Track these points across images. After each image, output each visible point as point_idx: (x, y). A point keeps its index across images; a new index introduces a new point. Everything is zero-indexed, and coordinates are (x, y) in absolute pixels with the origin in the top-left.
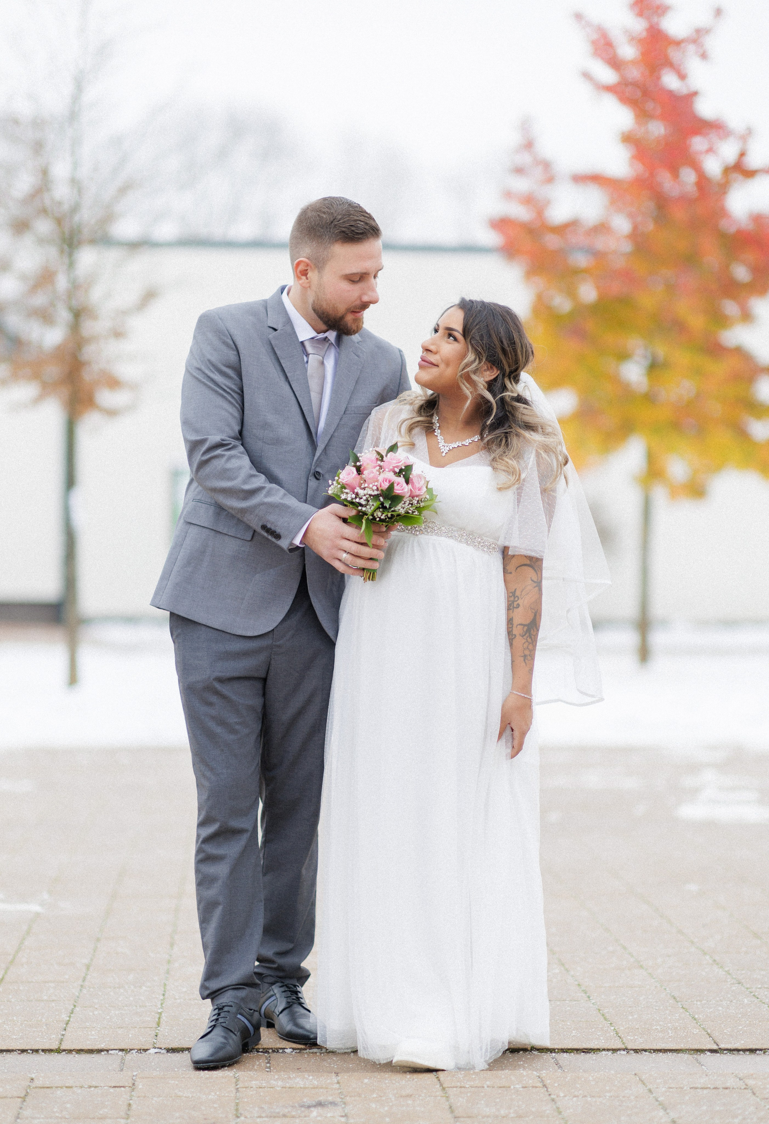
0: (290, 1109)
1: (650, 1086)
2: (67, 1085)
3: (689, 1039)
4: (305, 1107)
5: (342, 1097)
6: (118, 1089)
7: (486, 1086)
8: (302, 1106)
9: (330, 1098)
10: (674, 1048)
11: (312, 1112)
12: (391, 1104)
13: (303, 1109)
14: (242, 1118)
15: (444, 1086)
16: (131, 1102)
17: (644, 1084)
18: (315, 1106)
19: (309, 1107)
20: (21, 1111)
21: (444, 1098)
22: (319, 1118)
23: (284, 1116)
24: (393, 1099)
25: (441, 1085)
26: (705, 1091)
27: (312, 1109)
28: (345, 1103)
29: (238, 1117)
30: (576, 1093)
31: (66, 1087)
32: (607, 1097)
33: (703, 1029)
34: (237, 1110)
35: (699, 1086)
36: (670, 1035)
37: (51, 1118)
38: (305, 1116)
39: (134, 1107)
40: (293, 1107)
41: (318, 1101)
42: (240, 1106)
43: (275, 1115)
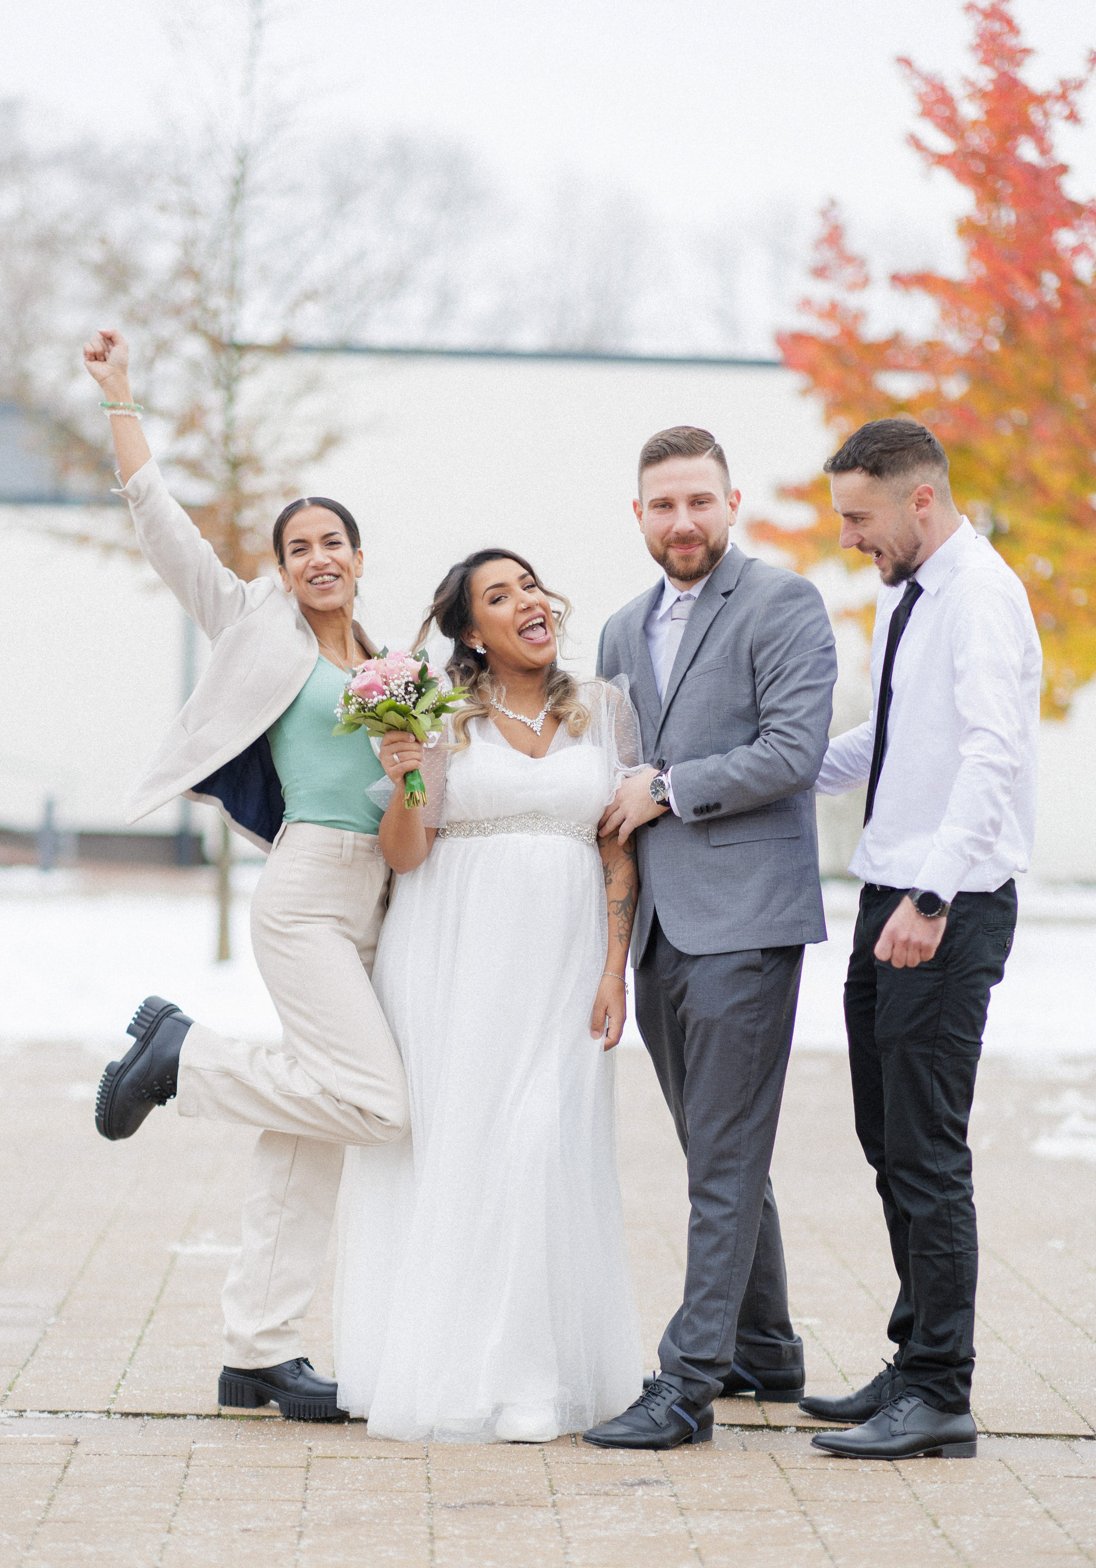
0: (611, 1487)
1: (1019, 1473)
3: (1061, 1423)
4: (628, 1486)
5: (668, 1475)
6: (412, 1462)
7: (830, 1468)
8: (623, 1484)
9: (654, 1477)
10: (1043, 1433)
11: (637, 1490)
12: (724, 1484)
13: (625, 1487)
14: (559, 1495)
15: (781, 1467)
16: (429, 1474)
17: (1011, 1471)
18: (639, 1484)
19: (632, 1485)
20: (308, 1482)
21: (784, 1480)
22: (645, 1497)
23: (606, 1494)
24: (727, 1480)
25: (778, 1466)
26: (1082, 1481)
27: (637, 1487)
28: (672, 1483)
29: (554, 1494)
30: (934, 1479)
31: (352, 1458)
32: (970, 1484)
33: (1077, 1412)
34: (551, 1486)
35: (1075, 1475)
36: (1038, 1418)
37: (344, 1489)
38: (629, 1495)
39: (434, 1480)
40: (615, 1485)
41: (641, 1479)
42: (554, 1482)
43: (595, 1492)
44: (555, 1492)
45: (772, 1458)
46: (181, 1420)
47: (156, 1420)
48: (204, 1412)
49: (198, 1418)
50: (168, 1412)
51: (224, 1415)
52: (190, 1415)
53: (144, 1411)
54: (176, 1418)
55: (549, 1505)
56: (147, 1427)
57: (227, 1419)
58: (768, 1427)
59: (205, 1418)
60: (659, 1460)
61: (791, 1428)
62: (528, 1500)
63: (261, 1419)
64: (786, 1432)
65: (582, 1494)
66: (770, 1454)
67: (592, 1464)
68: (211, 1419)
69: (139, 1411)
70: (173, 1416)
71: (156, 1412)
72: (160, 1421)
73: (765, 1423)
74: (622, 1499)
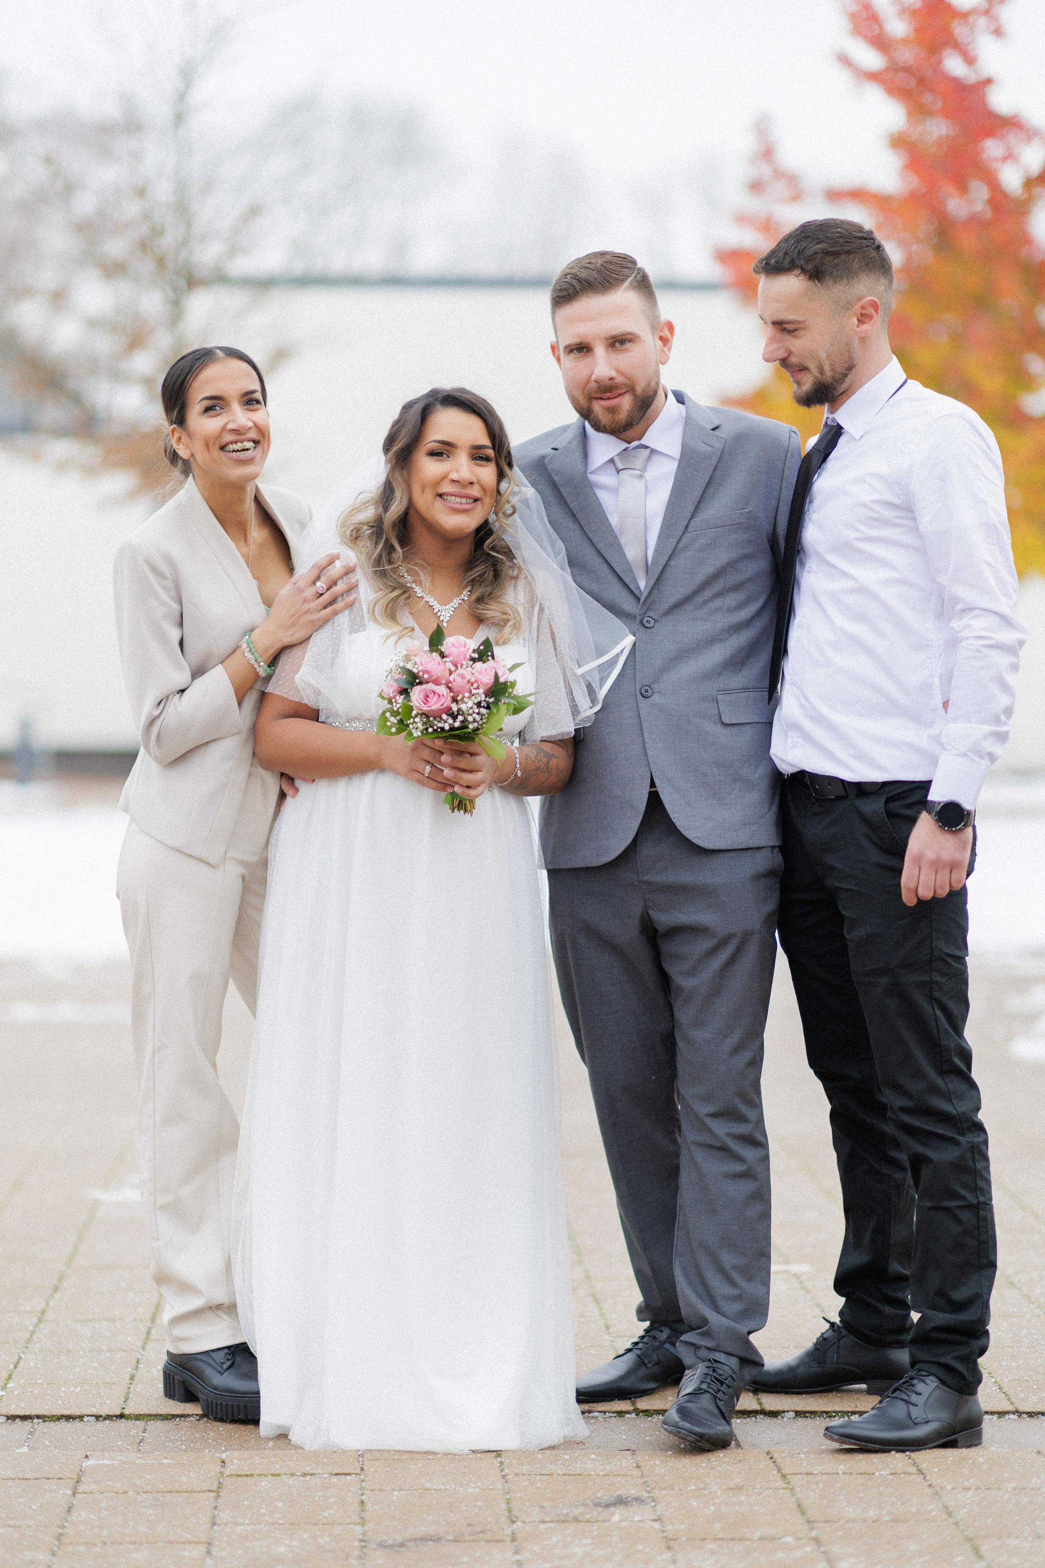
0: (581, 1509)
2: (272, 1472)
4: (601, 1507)
5: (649, 1489)
6: (343, 1478)
7: (842, 1472)
8: (598, 1505)
9: (633, 1492)
11: (613, 1513)
12: (717, 1501)
13: (599, 1509)
14: (519, 1524)
15: (782, 1472)
16: (363, 1498)
18: (614, 1504)
19: (608, 1506)
20: (216, 1512)
21: (788, 1491)
22: (623, 1523)
23: (576, 1520)
24: (719, 1494)
25: (779, 1470)
27: (612, 1509)
28: (655, 1500)
29: (513, 1522)
30: (966, 1483)
31: (272, 1475)
34: (510, 1511)
37: (260, 1524)
38: (605, 1521)
39: (369, 1505)
40: (586, 1505)
41: (619, 1496)
42: (513, 1504)
43: (563, 1518)
44: (515, 1520)
45: (771, 1458)
46: (77, 1423)
47: (47, 1423)
48: (103, 1412)
49: (97, 1420)
50: (62, 1413)
51: (128, 1415)
52: (88, 1416)
53: (34, 1413)
54: (71, 1420)
55: (508, 1539)
56: (37, 1433)
57: (131, 1420)
58: (763, 1412)
59: (105, 1419)
60: (638, 1467)
61: (790, 1413)
62: (482, 1532)
63: (170, 1419)
64: (783, 1417)
65: (547, 1522)
66: (768, 1453)
67: (558, 1475)
68: (112, 1420)
69: (28, 1413)
70: (68, 1418)
71: (47, 1413)
72: (52, 1424)
73: (758, 1408)
74: (595, 1528)
